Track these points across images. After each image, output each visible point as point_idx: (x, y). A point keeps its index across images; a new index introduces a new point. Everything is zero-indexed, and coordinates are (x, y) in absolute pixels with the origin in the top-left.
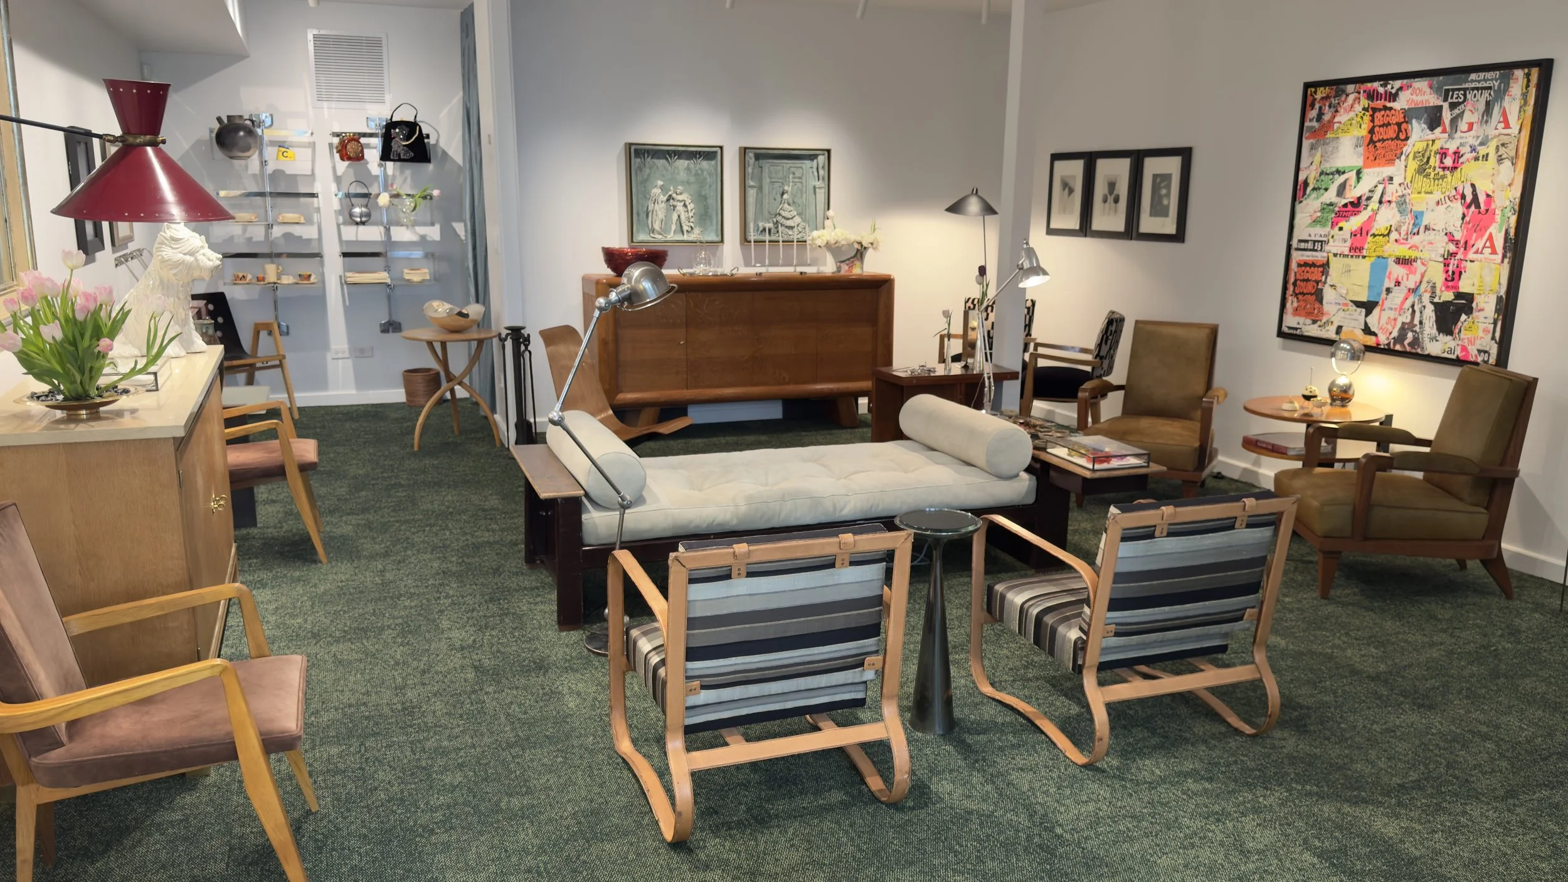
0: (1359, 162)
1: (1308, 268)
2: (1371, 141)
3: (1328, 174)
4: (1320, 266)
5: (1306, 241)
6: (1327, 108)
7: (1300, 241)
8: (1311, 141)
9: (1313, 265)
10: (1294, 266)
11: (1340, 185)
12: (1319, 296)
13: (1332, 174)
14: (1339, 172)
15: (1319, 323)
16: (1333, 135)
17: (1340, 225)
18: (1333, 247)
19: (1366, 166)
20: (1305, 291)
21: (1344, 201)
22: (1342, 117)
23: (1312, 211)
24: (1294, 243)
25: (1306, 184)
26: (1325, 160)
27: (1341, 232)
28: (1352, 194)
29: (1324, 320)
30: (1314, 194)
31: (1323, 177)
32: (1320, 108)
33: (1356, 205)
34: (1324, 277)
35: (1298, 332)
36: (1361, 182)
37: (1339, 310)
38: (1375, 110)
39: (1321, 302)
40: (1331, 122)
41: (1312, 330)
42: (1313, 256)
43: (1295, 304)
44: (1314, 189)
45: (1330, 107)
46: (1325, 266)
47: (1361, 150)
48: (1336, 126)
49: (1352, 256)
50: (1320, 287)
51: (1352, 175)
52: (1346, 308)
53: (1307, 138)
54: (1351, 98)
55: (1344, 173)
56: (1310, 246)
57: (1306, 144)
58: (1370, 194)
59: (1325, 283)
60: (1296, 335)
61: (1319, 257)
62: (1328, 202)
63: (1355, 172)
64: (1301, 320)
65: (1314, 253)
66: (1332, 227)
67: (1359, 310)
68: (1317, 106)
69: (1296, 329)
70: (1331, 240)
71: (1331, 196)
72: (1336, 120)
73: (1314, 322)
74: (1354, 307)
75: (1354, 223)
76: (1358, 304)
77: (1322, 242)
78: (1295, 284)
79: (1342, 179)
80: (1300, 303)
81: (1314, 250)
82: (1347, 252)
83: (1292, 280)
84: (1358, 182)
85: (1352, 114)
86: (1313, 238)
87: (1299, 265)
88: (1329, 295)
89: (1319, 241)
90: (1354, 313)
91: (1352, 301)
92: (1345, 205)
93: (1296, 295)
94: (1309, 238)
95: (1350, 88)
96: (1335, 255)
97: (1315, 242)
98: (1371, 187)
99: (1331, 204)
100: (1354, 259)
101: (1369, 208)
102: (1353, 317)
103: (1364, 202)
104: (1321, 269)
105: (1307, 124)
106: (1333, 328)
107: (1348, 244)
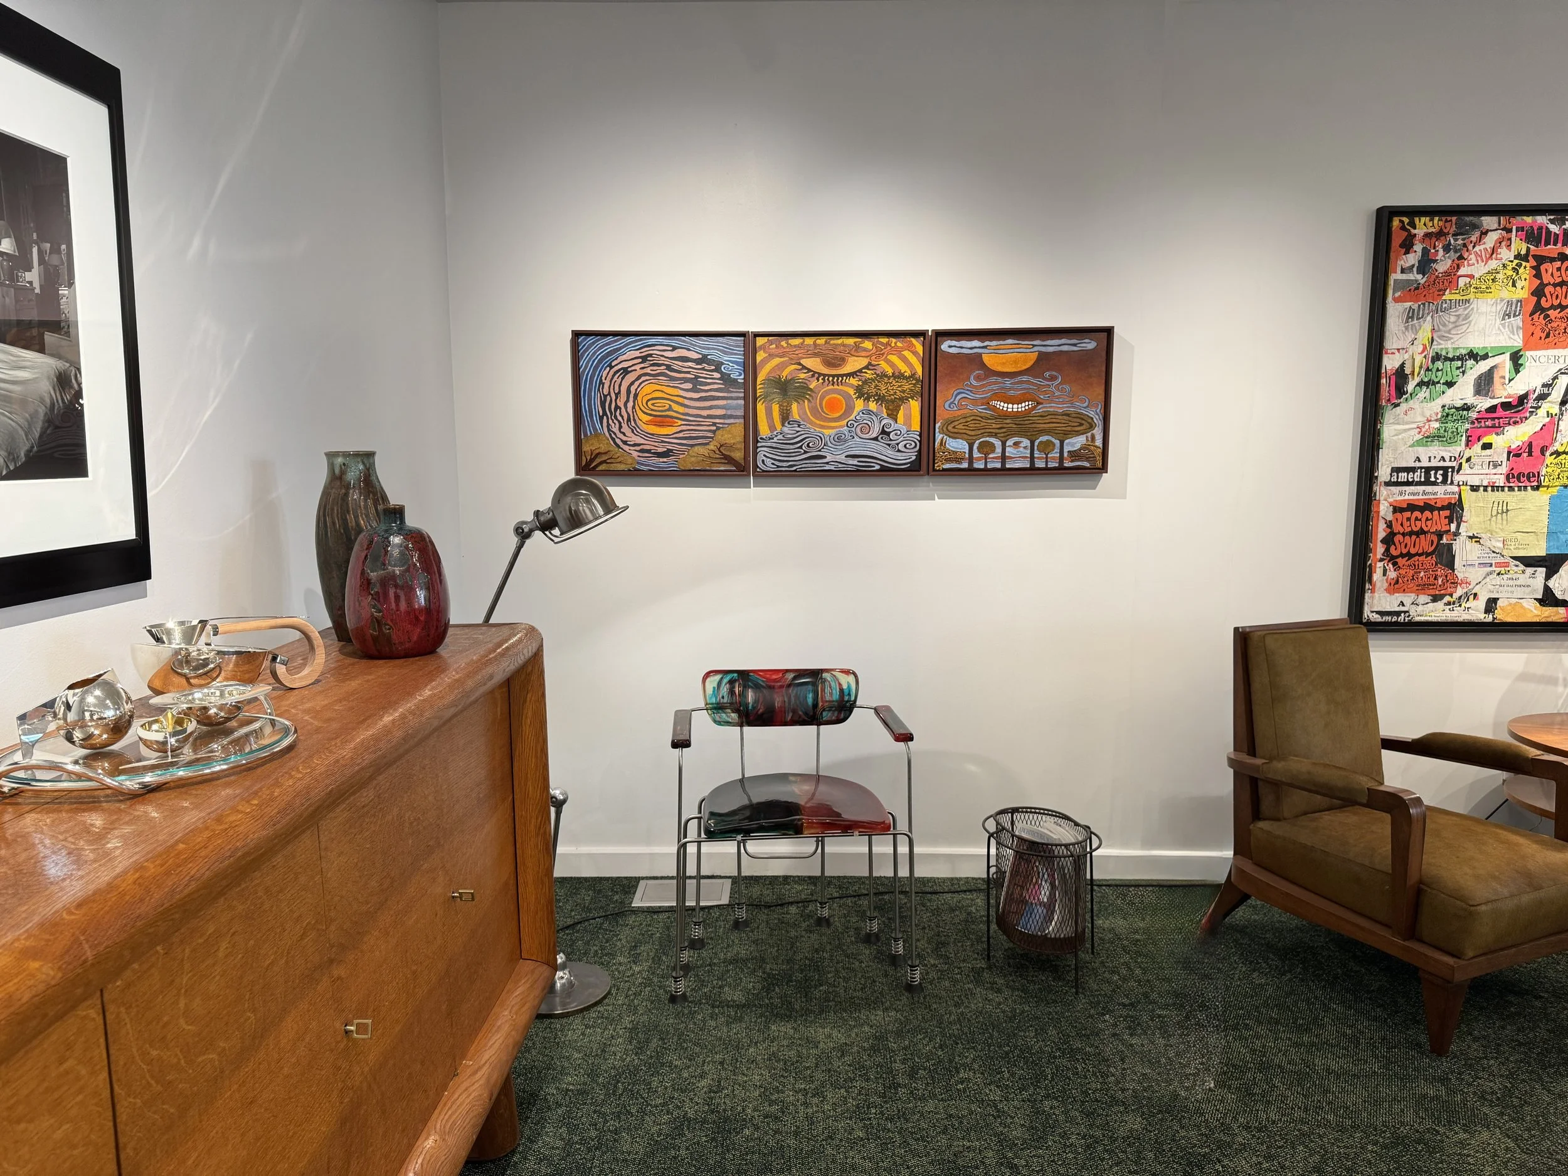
0: (1517, 341)
1: (1417, 514)
2: (1538, 308)
3: (1447, 359)
4: (1443, 508)
5: (1412, 470)
6: (1441, 252)
7: (1397, 470)
8: (1408, 304)
9: (1427, 507)
10: (1384, 509)
11: (1480, 377)
12: (1447, 558)
13: (1460, 358)
14: (1473, 356)
15: (1447, 599)
16: (1458, 297)
17: (1486, 440)
18: (1468, 475)
19: (1528, 345)
20: (1413, 551)
21: (1487, 403)
22: (1475, 268)
23: (1420, 419)
24: (1383, 472)
25: (1401, 375)
26: (1441, 337)
27: (1488, 452)
28: (1508, 390)
29: (1459, 592)
30: (1424, 393)
31: (1439, 364)
32: (1425, 252)
33: (1517, 408)
34: (1453, 527)
35: (1401, 618)
36: (1523, 372)
37: (1491, 573)
38: (1541, 260)
39: (1450, 564)
40: (1451, 277)
41: (1437, 612)
42: (1424, 493)
43: (1392, 574)
44: (1421, 384)
45: (1447, 249)
46: (1454, 509)
47: (1518, 321)
48: (1462, 282)
49: (1511, 489)
50: (1444, 541)
51: (1505, 360)
52: (1503, 570)
53: (1396, 300)
54: (1491, 239)
55: (1485, 357)
56: (1418, 476)
57: (1395, 311)
58: (1546, 391)
59: (1457, 534)
60: (1397, 623)
61: (1440, 493)
62: (1459, 404)
63: (1507, 356)
64: (1408, 599)
65: (1429, 489)
66: (1468, 444)
67: (1530, 570)
68: (1418, 247)
69: (1398, 614)
70: (1465, 466)
71: (1463, 392)
72: (1462, 271)
73: (1436, 599)
74: (1522, 567)
75: (1516, 435)
76: (1529, 562)
77: (1445, 469)
78: (1388, 541)
79: (1484, 366)
80: (1402, 572)
81: (1427, 482)
82: (1501, 481)
83: (1381, 532)
84: (1517, 371)
85: (1493, 264)
86: (1425, 463)
87: (1397, 509)
88: (1464, 552)
89: (1437, 469)
90: (1521, 576)
91: (1511, 557)
92: (1492, 409)
93: (1393, 559)
94: (1418, 464)
95: (1489, 222)
96: (1475, 489)
97: (1428, 470)
98: (1547, 379)
99: (1467, 408)
100: (1517, 493)
101: (1542, 412)
102: (1518, 582)
103: (1531, 403)
104: (1447, 513)
105: (1395, 276)
106: (1481, 604)
107: (1504, 469)
